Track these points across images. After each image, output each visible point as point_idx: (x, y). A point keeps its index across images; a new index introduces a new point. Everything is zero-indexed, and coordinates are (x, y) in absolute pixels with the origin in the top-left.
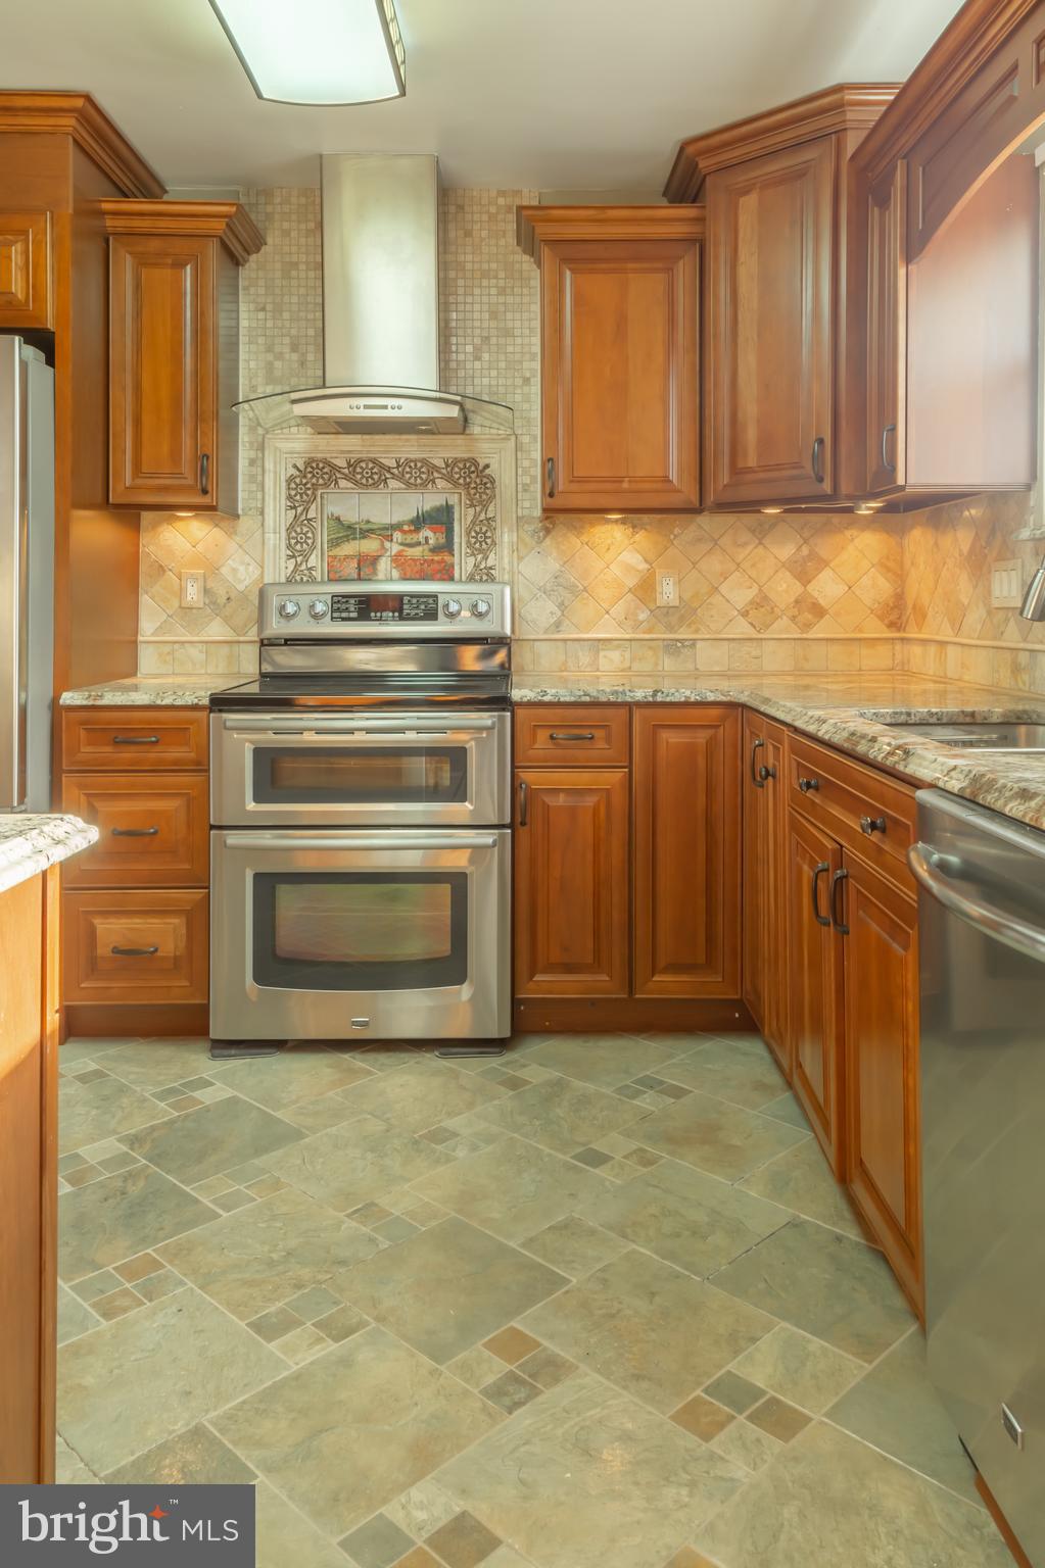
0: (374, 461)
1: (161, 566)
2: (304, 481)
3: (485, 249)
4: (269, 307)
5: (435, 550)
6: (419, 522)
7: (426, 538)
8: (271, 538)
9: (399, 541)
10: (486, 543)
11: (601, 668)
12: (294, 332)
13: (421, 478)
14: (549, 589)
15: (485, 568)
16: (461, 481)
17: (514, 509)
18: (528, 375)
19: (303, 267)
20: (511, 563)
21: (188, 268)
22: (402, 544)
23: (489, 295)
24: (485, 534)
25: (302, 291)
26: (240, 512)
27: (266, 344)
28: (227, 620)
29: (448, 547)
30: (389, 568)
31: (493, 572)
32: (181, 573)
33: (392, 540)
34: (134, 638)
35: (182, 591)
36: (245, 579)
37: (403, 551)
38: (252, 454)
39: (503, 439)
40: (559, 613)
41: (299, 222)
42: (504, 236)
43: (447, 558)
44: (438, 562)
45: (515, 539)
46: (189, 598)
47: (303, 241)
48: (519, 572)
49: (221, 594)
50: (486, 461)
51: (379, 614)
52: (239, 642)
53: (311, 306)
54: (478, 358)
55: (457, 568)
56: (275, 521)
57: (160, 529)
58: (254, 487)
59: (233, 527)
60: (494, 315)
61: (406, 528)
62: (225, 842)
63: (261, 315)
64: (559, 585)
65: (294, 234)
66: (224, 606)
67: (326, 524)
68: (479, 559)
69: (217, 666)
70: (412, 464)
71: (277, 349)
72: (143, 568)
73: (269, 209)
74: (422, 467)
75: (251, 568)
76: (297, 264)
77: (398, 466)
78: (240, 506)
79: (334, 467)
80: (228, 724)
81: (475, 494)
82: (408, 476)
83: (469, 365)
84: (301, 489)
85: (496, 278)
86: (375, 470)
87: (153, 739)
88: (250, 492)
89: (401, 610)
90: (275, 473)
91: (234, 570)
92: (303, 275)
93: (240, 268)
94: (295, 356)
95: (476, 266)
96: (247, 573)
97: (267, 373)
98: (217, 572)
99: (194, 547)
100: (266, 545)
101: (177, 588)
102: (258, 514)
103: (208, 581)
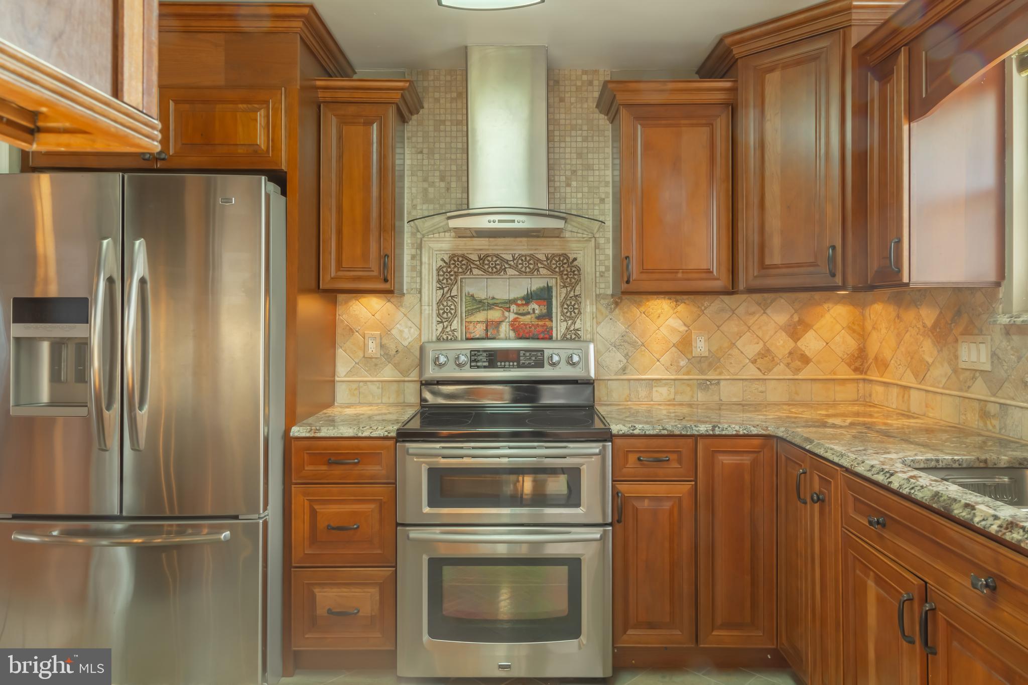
0: (497, 256)
1: (351, 329)
2: (449, 270)
3: (573, 110)
4: (425, 151)
5: (539, 318)
6: (529, 298)
7: (534, 310)
8: (426, 308)
9: (515, 311)
10: (575, 313)
11: (654, 399)
12: (442, 168)
13: (530, 268)
14: (618, 344)
15: (574, 330)
16: (557, 270)
17: (594, 290)
18: (603, 196)
19: (448, 123)
20: (592, 326)
21: (375, 125)
22: (516, 313)
23: (576, 142)
24: (573, 306)
25: (448, 139)
26: (405, 291)
27: (423, 176)
28: (396, 366)
29: (549, 315)
30: (508, 331)
31: (579, 332)
32: (364, 333)
33: (510, 311)
34: (332, 379)
35: (365, 347)
36: (408, 338)
37: (517, 318)
38: (413, 251)
39: (586, 241)
40: (625, 361)
41: (446, 93)
42: (587, 101)
43: (548, 323)
44: (542, 326)
45: (595, 310)
46: (370, 351)
47: (448, 105)
48: (597, 332)
49: (392, 347)
50: (575, 256)
51: (503, 364)
52: (404, 381)
53: (454, 151)
54: (568, 185)
55: (554, 330)
56: (429, 298)
57: (351, 303)
58: (414, 274)
59: (400, 302)
60: (580, 155)
61: (519, 302)
62: (408, 536)
63: (420, 156)
64: (625, 341)
65: (442, 101)
66: (394, 356)
67: (464, 300)
68: (569, 324)
69: (389, 398)
70: (523, 258)
71: (431, 179)
72: (339, 331)
73: (426, 84)
74: (530, 260)
75: (412, 330)
76: (445, 121)
77: (514, 259)
78: (405, 287)
79: (469, 260)
80: (411, 451)
81: (567, 279)
82: (520, 266)
83: (562, 190)
84: (447, 275)
85: (581, 130)
86: (498, 262)
87: (356, 461)
88: (412, 278)
89: (518, 361)
90: (429, 264)
91: (401, 332)
92: (448, 129)
93: (406, 124)
94: (443, 185)
95: (568, 122)
96: (410, 333)
97: (423, 196)
98: (389, 332)
99: (374, 316)
100: (423, 314)
101: (362, 344)
102: (418, 292)
103: (383, 339)
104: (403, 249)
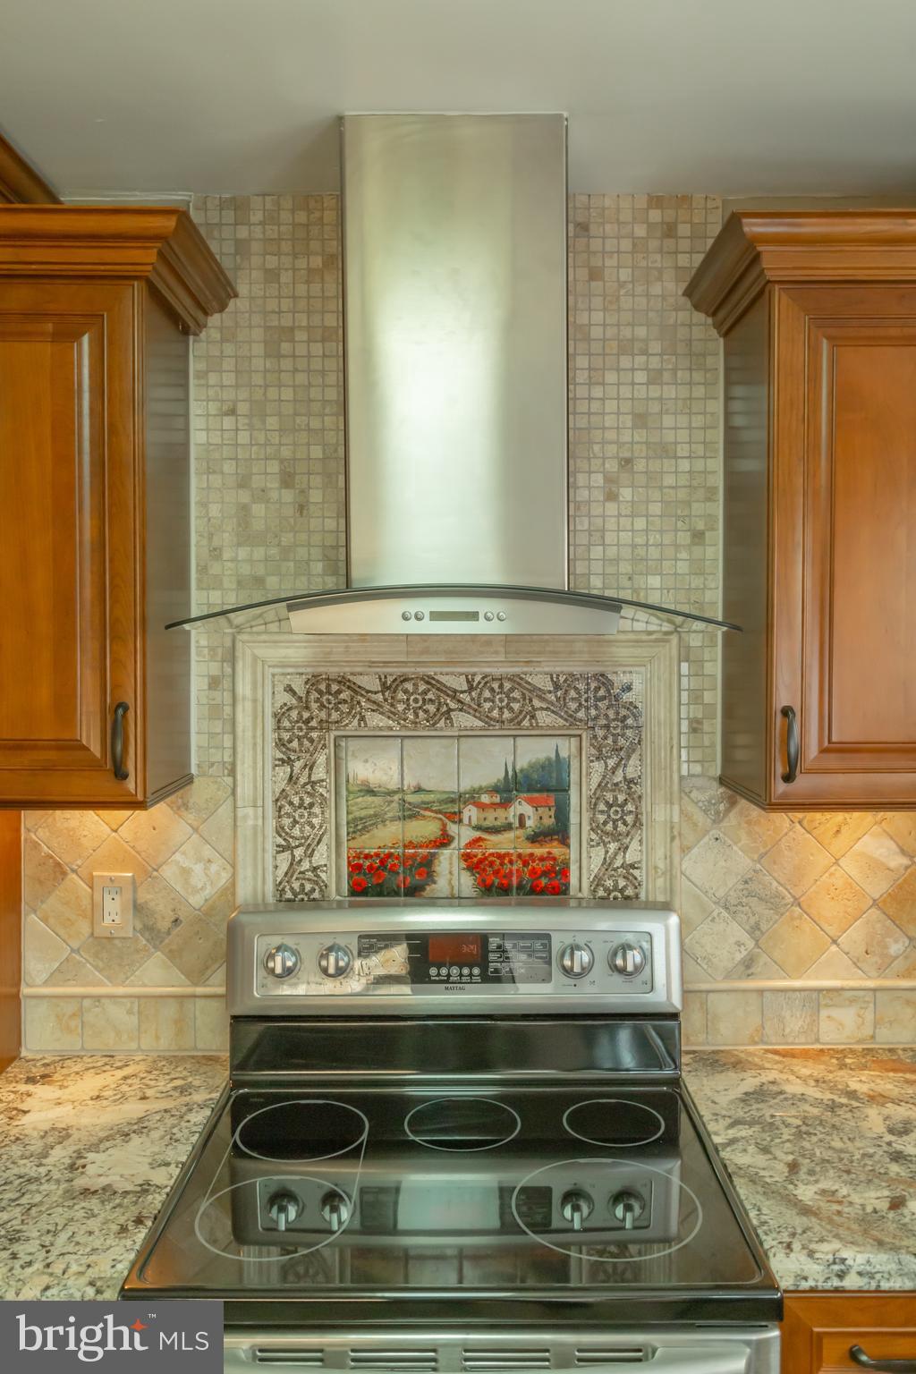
0: (428, 680)
1: (58, 866)
2: (306, 715)
3: (626, 303)
4: (243, 408)
5: (535, 839)
6: (509, 789)
7: (522, 818)
8: (247, 813)
9: (474, 822)
10: (625, 823)
11: (824, 1038)
12: (286, 452)
13: (511, 710)
14: (734, 902)
15: (622, 866)
16: (581, 714)
17: (675, 767)
18: (700, 526)
19: (301, 336)
20: (669, 858)
21: (86, 339)
22: (478, 828)
23: (633, 384)
24: (622, 806)
25: (301, 378)
26: (194, 770)
27: (237, 474)
28: (173, 955)
29: (559, 832)
30: (456, 872)
31: (636, 873)
32: (92, 877)
33: (461, 821)
34: (14, 990)
35: (94, 912)
36: (204, 889)
37: (480, 839)
38: (214, 668)
39: (656, 641)
40: (750, 944)
41: (295, 256)
42: (660, 279)
43: (557, 850)
44: (542, 859)
45: (676, 819)
46: (108, 920)
47: (301, 289)
48: (682, 873)
49: (163, 911)
50: (625, 679)
51: (444, 971)
52: (195, 996)
53: (316, 407)
54: (611, 497)
55: (574, 869)
56: (255, 787)
58: (218, 727)
59: (182, 798)
60: (641, 420)
61: (485, 799)
63: (228, 422)
64: (750, 895)
65: (286, 277)
66: (169, 933)
67: (344, 793)
68: (611, 851)
69: (157, 1038)
70: (496, 685)
71: (257, 482)
72: (27, 870)
73: (243, 232)
74: (512, 690)
75: (214, 868)
76: (292, 329)
77: (471, 689)
78: (194, 761)
79: (356, 689)
81: (605, 738)
82: (487, 705)
83: (596, 510)
84: (301, 729)
85: (645, 352)
86: (430, 696)
88: (212, 735)
89: (484, 967)
90: (255, 701)
91: (186, 872)
92: (301, 349)
93: (191, 338)
94: (288, 496)
95: (610, 332)
96: (206, 874)
97: (239, 525)
98: (155, 873)
99: (116, 831)
100: (239, 829)
101: (86, 902)
102: (226, 772)
103: (140, 890)
104: (188, 662)
